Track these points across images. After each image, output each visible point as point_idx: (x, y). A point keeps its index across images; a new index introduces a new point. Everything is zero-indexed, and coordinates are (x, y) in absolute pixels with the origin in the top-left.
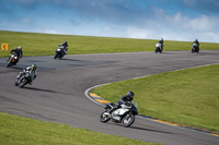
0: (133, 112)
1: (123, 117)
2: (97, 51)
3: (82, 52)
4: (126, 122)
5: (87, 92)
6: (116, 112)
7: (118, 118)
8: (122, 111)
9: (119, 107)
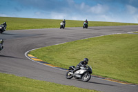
0: (89, 72)
1: (82, 75)
2: (32, 28)
3: (23, 28)
4: (85, 78)
5: (26, 53)
6: (78, 72)
7: (80, 76)
8: (82, 72)
9: (80, 69)
